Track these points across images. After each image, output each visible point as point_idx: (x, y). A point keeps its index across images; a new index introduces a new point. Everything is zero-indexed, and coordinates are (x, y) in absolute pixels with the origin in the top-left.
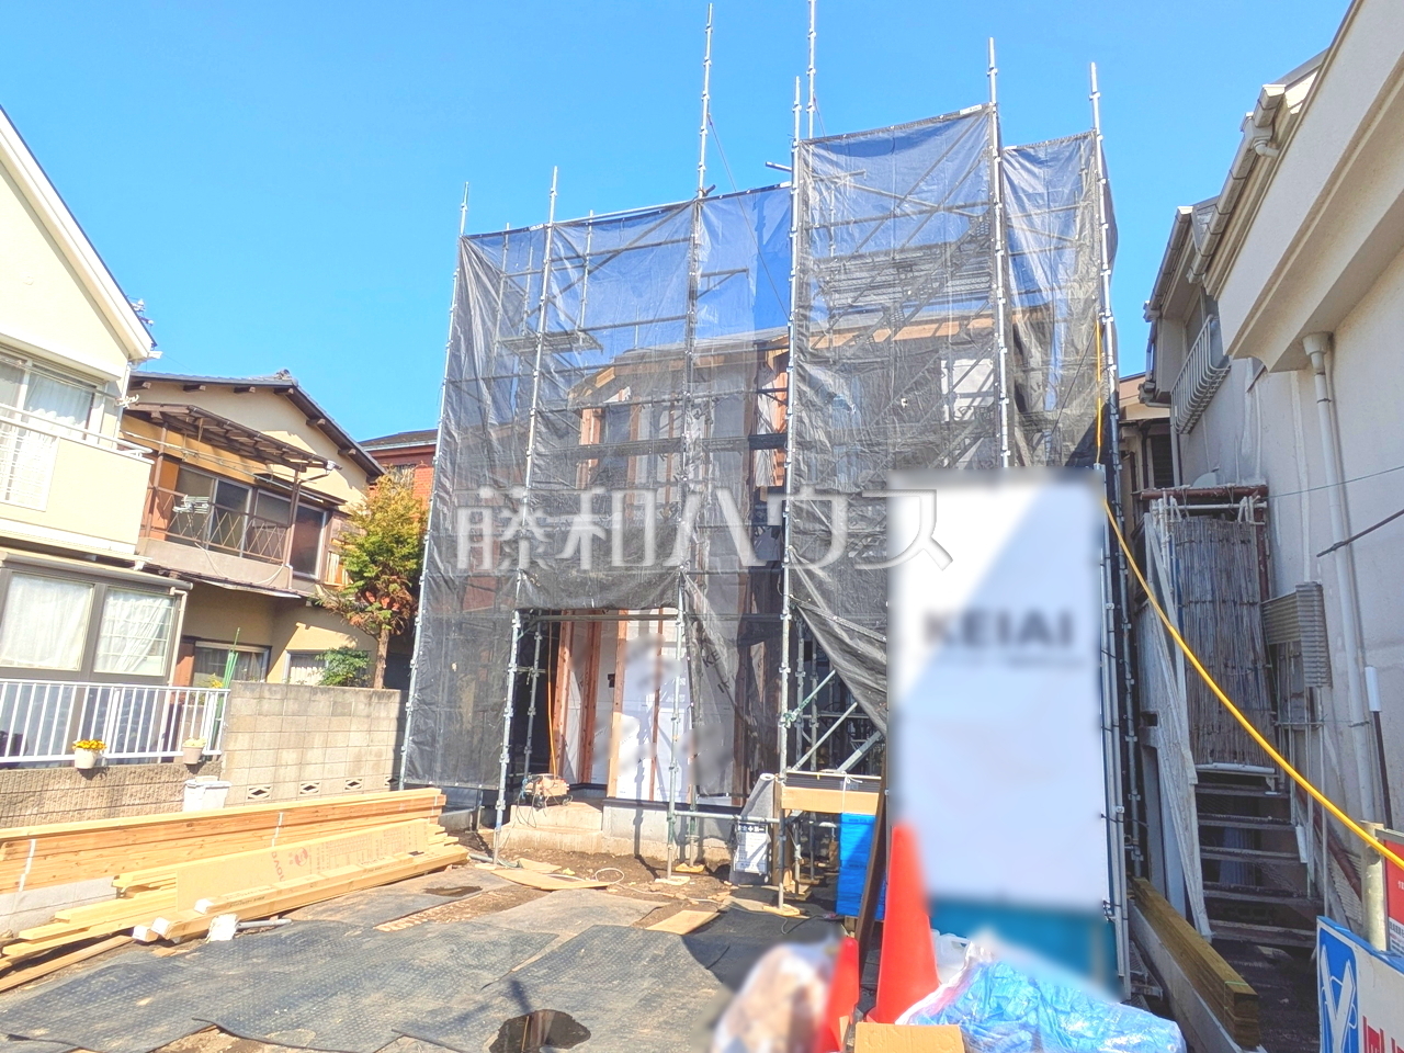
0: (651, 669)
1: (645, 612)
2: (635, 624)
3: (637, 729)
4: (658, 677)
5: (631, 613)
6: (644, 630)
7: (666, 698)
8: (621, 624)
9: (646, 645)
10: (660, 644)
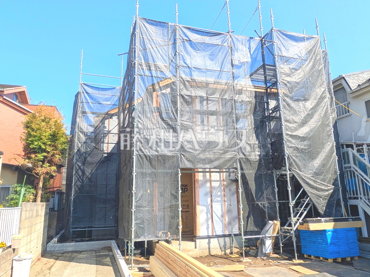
0: (208, 190)
1: (204, 170)
2: (202, 174)
3: (205, 211)
4: (211, 192)
5: (200, 170)
6: (204, 176)
7: (214, 199)
8: (196, 174)
9: (206, 181)
10: (211, 181)
